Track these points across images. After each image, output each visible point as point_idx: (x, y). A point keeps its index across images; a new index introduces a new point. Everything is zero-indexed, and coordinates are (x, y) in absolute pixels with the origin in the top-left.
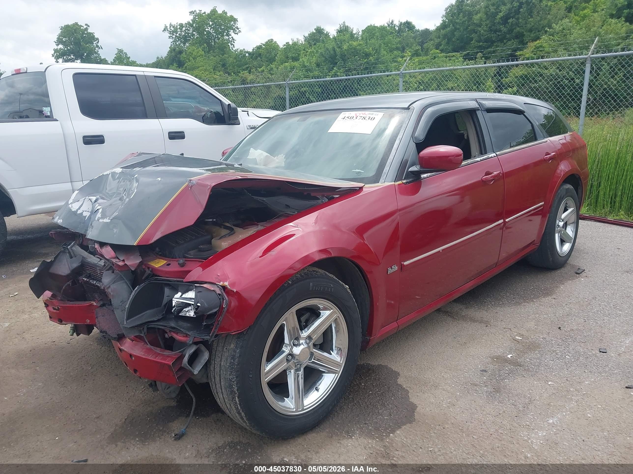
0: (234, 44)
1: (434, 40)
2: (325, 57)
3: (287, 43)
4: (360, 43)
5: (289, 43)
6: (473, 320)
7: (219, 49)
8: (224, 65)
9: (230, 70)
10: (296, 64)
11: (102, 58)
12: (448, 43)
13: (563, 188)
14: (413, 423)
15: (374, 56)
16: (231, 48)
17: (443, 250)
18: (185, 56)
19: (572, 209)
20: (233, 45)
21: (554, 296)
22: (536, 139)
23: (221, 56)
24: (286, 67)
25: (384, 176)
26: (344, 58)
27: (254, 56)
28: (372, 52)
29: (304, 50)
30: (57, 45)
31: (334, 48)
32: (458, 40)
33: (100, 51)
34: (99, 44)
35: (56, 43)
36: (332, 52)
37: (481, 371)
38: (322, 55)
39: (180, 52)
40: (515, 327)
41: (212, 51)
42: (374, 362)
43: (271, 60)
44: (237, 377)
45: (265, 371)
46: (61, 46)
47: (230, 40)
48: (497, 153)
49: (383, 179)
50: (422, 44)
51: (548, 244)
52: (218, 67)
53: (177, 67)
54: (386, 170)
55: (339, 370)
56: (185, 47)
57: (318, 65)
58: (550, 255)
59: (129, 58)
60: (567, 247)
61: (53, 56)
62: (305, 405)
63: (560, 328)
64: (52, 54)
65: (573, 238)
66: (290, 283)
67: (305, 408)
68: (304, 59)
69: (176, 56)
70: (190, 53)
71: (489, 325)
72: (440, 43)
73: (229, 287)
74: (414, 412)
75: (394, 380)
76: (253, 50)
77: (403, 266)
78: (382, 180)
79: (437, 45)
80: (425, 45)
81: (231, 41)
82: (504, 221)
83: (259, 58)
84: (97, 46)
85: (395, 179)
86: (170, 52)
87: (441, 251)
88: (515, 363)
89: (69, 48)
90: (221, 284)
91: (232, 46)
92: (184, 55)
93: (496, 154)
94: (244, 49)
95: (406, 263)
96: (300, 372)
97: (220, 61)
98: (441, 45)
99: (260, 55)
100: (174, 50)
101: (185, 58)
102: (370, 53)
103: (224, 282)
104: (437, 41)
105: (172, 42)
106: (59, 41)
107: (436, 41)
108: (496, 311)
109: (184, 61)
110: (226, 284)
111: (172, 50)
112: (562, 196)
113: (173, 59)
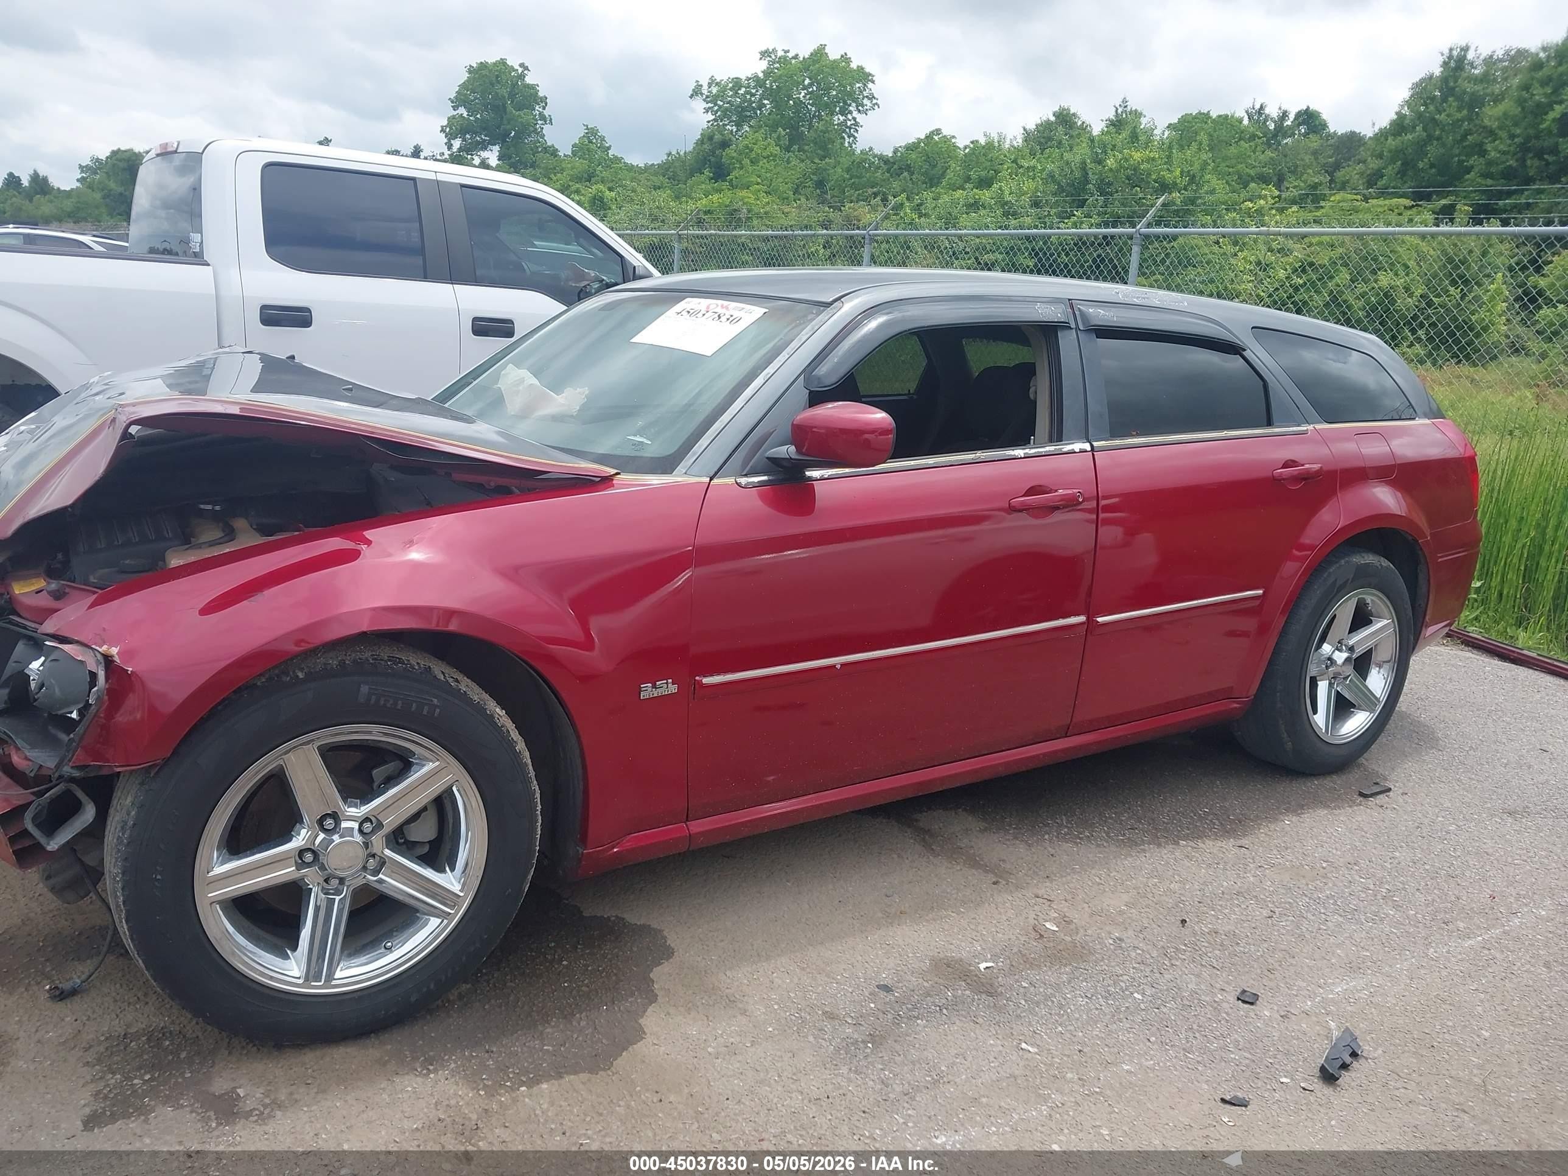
0: (856, 134)
1: (1364, 162)
2: (1059, 184)
3: (972, 142)
4: (1152, 155)
5: (977, 141)
6: (974, 862)
7: (816, 143)
8: (820, 184)
9: (834, 196)
10: (986, 195)
11: (549, 144)
12: (1402, 173)
13: (1347, 562)
14: (600, 1073)
15: (1183, 192)
16: (847, 145)
17: (843, 665)
18: (735, 155)
19: (1385, 622)
20: (855, 138)
21: (1244, 842)
22: (1269, 423)
23: (817, 161)
24: (954, 203)
25: (690, 458)
26: (1104, 188)
27: (896, 167)
28: (1178, 181)
29: (1015, 161)
30: (455, 108)
31: (1084, 163)
32: (1432, 166)
33: (547, 130)
34: (546, 113)
35: (452, 102)
36: (1078, 174)
37: (878, 986)
38: (1053, 177)
39: (725, 144)
40: (1069, 897)
41: (796, 147)
42: (634, 917)
43: (932, 181)
44: (123, 873)
45: (211, 874)
46: (462, 111)
47: (849, 123)
48: (1095, 444)
49: (684, 468)
50: (1331, 170)
51: (1279, 705)
52: (805, 187)
53: (712, 179)
54: (700, 447)
55: (452, 912)
56: (740, 133)
57: (1036, 204)
58: (1285, 735)
59: (609, 148)
60: (1357, 723)
61: (443, 131)
62: (336, 977)
63: (1184, 922)
64: (442, 127)
65: (1383, 699)
66: (301, 675)
67: (334, 982)
68: (1006, 187)
69: (713, 152)
70: (747, 147)
71: (1004, 882)
72: (1379, 170)
73: (117, 659)
74: (625, 1049)
75: (648, 966)
76: (896, 151)
77: (697, 686)
78: (681, 468)
79: (1374, 175)
80: (1339, 175)
81: (850, 128)
82: (1090, 621)
83: (906, 174)
84: (543, 118)
85: (716, 470)
86: (701, 142)
87: (838, 667)
88: (985, 986)
89: (478, 116)
90: (104, 649)
91: (852, 139)
92: (731, 152)
93: (1092, 446)
94: (871, 149)
95: (707, 680)
96: (338, 898)
97: (813, 174)
98: (1382, 177)
99: (908, 168)
100: (711, 138)
101: (733, 158)
102: (1175, 184)
103: (111, 646)
104: (1374, 164)
105: (709, 122)
106: (459, 101)
107: (1371, 166)
108: (1053, 851)
109: (730, 164)
110: (114, 651)
111: (707, 138)
112: (1339, 583)
113: (705, 158)
